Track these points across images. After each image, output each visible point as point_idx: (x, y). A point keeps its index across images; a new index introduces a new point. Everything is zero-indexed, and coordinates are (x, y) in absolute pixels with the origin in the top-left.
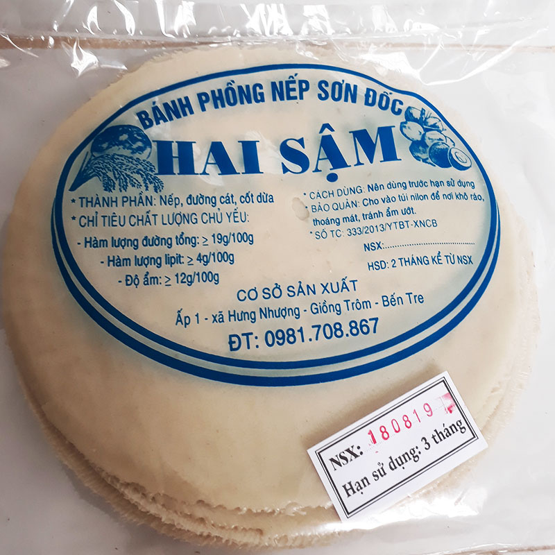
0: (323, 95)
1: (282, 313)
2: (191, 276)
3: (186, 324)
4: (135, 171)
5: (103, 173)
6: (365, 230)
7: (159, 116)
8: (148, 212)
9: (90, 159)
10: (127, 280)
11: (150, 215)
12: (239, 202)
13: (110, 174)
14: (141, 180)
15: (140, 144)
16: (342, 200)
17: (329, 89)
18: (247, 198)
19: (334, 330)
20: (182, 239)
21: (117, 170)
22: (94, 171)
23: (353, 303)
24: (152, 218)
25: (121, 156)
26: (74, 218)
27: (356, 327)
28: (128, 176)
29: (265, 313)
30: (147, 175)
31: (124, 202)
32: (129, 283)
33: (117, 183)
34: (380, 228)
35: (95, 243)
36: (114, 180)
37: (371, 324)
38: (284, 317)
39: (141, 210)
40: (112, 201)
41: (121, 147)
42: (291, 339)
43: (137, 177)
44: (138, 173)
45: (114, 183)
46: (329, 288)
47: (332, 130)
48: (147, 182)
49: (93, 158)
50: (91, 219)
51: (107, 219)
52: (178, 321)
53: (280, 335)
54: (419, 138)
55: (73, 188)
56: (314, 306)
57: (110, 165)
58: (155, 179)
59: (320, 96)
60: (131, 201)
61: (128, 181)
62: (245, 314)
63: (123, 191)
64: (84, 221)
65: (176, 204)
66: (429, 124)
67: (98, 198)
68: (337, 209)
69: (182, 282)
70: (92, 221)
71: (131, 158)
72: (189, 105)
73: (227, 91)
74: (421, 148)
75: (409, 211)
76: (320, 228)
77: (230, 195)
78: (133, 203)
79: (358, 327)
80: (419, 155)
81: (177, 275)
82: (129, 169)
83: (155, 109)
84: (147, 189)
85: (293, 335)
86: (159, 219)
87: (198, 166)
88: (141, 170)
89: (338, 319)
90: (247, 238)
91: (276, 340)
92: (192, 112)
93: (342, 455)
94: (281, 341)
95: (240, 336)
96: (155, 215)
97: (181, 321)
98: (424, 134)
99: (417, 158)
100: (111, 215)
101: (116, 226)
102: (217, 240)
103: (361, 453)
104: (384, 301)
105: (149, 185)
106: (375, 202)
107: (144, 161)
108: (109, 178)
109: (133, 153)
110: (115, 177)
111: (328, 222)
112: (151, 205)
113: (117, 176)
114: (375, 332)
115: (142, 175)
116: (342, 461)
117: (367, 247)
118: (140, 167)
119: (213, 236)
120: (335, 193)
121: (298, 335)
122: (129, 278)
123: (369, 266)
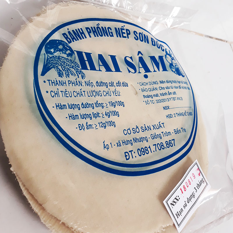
0: (136, 38)
1: (141, 140)
2: (104, 123)
3: (108, 149)
4: (71, 66)
5: (56, 67)
6: (162, 101)
7: (72, 37)
8: (81, 90)
9: (48, 57)
10: (79, 127)
11: (82, 91)
12: (116, 86)
13: (60, 67)
14: (75, 72)
15: (69, 52)
16: (151, 87)
17: (138, 35)
18: (119, 84)
19: (161, 146)
20: (97, 104)
21: (62, 65)
22: (51, 65)
23: (165, 133)
24: (83, 93)
26: (47, 92)
27: (168, 144)
28: (68, 69)
29: (136, 140)
30: (77, 69)
31: (69, 83)
32: (80, 128)
33: (64, 72)
34: (167, 100)
35: (61, 107)
36: (62, 71)
37: (173, 142)
38: (142, 141)
39: (78, 88)
40: (64, 83)
42: (147, 152)
43: (73, 70)
46: (155, 127)
47: (142, 54)
48: (78, 73)
50: (56, 92)
51: (63, 92)
52: (104, 147)
53: (143, 150)
55: (43, 74)
56: (152, 136)
57: (58, 62)
58: (81, 71)
59: (135, 38)
60: (72, 83)
61: (69, 72)
62: (128, 141)
63: (68, 77)
64: (53, 94)
65: (92, 86)
66: (172, 57)
67: (56, 81)
68: (150, 91)
69: (102, 127)
70: (57, 94)
71: (67, 59)
72: (83, 33)
74: (172, 67)
75: (174, 93)
77: (112, 82)
78: (73, 84)
79: (169, 144)
80: (172, 69)
81: (99, 123)
82: (68, 65)
83: (70, 33)
84: (78, 77)
85: (147, 150)
86: (86, 93)
88: (73, 66)
89: (161, 141)
90: (121, 104)
91: (142, 153)
92: (86, 37)
93: (174, 201)
94: (144, 153)
95: (128, 152)
96: (84, 91)
97: (105, 147)
98: (172, 61)
99: (172, 71)
100: (65, 91)
101: (68, 97)
102: (111, 105)
103: (179, 199)
104: (175, 132)
105: (79, 75)
106: (163, 88)
107: (74, 61)
108: (59, 69)
110: (63, 69)
111: (148, 96)
113: (64, 69)
114: (175, 145)
115: (75, 69)
116: (174, 203)
117: (164, 108)
118: (73, 64)
119: (109, 103)
120: (148, 83)
121: (149, 149)
122: (80, 126)
123: (167, 117)
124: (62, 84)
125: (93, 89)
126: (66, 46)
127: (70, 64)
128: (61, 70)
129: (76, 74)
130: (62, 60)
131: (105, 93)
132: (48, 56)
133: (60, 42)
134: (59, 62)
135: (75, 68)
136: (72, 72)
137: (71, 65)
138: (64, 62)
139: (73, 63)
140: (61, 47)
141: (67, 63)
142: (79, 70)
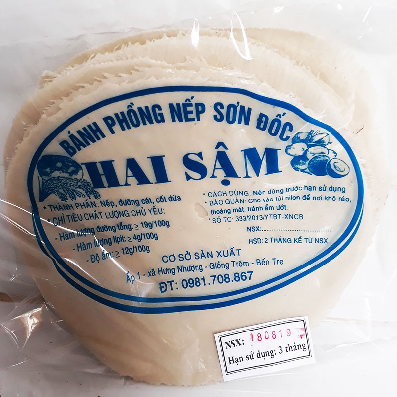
124: (67, 207)
125: (114, 209)
126: (67, 163)
127: (76, 184)
128: (64, 193)
129: (85, 194)
130: (62, 181)
131: (134, 213)
132: (43, 179)
133: (58, 158)
134: (60, 184)
135: (84, 187)
136: (79, 193)
137: (77, 185)
138: (67, 183)
139: (80, 181)
140: (59, 165)
141: (71, 184)
142: (90, 189)
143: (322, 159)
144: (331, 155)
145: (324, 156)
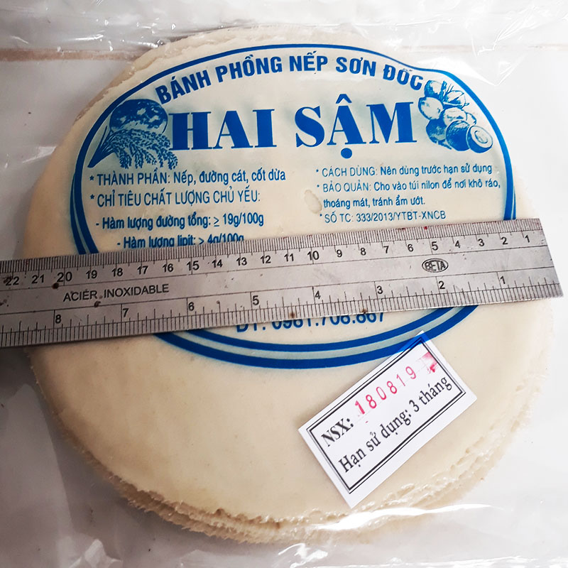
0: (341, 68)
4: (151, 146)
5: (121, 150)
6: (374, 217)
7: (177, 90)
8: (162, 190)
9: (109, 134)
11: (164, 193)
12: (250, 180)
13: (127, 150)
14: (156, 156)
15: (156, 118)
16: (354, 180)
17: (347, 64)
18: (259, 175)
20: (194, 219)
21: (133, 145)
22: (112, 147)
24: (166, 197)
25: (138, 131)
26: (92, 197)
28: (144, 151)
30: (162, 150)
31: (139, 179)
33: (133, 159)
34: (389, 217)
35: (112, 224)
36: (131, 156)
39: (155, 188)
40: (128, 179)
41: (139, 121)
42: (298, 323)
43: (153, 152)
44: (153, 148)
45: (131, 160)
47: (349, 101)
48: (162, 157)
49: (111, 133)
50: (108, 198)
51: (123, 197)
54: (437, 117)
55: (92, 165)
57: (127, 140)
58: (169, 154)
59: (338, 68)
60: (146, 178)
61: (144, 157)
63: (139, 167)
64: (102, 200)
65: (189, 182)
66: (450, 100)
67: (115, 175)
68: (348, 190)
70: (110, 200)
71: (147, 132)
72: (206, 77)
73: (245, 63)
74: (438, 128)
75: (418, 200)
76: (329, 210)
77: (242, 172)
78: (148, 180)
80: (435, 136)
82: (145, 144)
83: (174, 83)
84: (161, 166)
86: (172, 197)
87: (212, 139)
88: (155, 145)
90: (257, 219)
91: (283, 323)
92: (209, 83)
93: (333, 429)
96: (169, 194)
98: (443, 112)
99: (433, 140)
100: (128, 193)
101: (132, 205)
102: (228, 220)
105: (163, 161)
106: (386, 187)
107: (159, 135)
108: (125, 153)
109: (149, 127)
110: (132, 153)
111: (338, 204)
112: (166, 182)
113: (134, 152)
114: (381, 321)
115: (157, 151)
116: (334, 436)
118: (155, 142)
119: (225, 216)
120: (348, 172)
124: (125, 179)
125: (192, 187)
127: (150, 141)
128: (129, 153)
129: (157, 159)
130: (134, 136)
131: (218, 197)
132: (111, 131)
133: (144, 103)
135: (160, 148)
136: (150, 156)
137: (151, 144)
138: (139, 139)
139: (156, 139)
141: (144, 141)
142: (166, 151)
143: (460, 126)
144: (470, 121)
145: (463, 122)
